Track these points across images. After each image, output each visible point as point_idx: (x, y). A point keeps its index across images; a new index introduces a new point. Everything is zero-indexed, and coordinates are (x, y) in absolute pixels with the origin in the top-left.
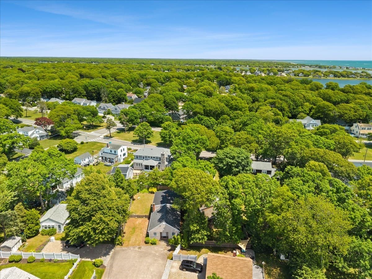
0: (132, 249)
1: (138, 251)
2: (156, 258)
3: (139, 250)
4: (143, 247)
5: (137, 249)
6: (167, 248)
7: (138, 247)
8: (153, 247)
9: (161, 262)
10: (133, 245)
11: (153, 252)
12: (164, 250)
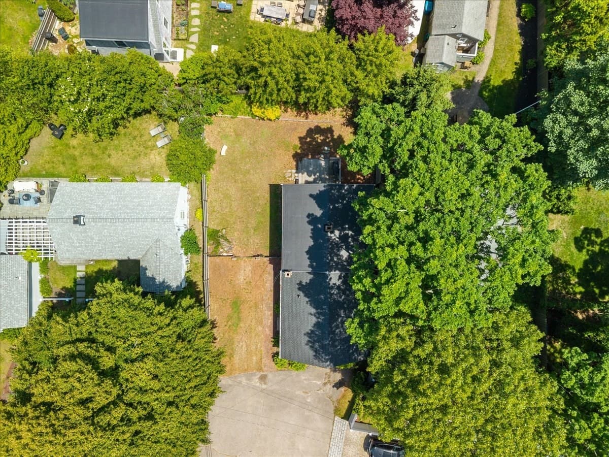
0: (244, 381)
1: (262, 391)
2: (307, 413)
3: (264, 386)
4: (270, 376)
5: (256, 381)
6: (331, 379)
7: (259, 374)
8: (297, 376)
9: (319, 423)
10: (246, 370)
11: (297, 393)
12: (325, 384)
